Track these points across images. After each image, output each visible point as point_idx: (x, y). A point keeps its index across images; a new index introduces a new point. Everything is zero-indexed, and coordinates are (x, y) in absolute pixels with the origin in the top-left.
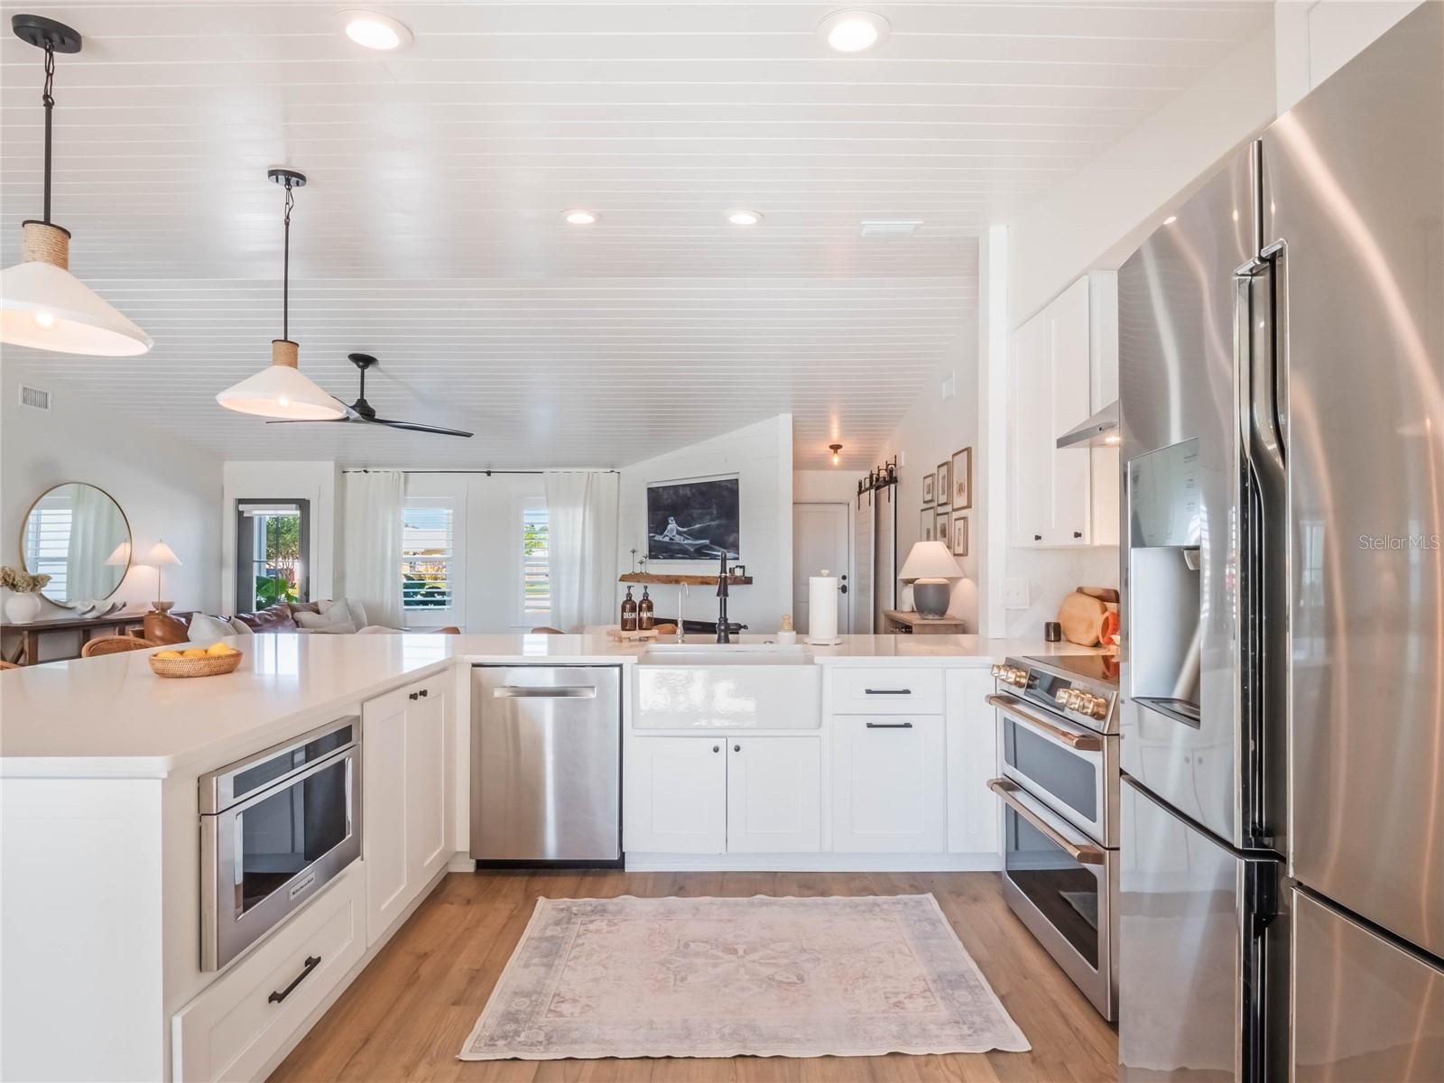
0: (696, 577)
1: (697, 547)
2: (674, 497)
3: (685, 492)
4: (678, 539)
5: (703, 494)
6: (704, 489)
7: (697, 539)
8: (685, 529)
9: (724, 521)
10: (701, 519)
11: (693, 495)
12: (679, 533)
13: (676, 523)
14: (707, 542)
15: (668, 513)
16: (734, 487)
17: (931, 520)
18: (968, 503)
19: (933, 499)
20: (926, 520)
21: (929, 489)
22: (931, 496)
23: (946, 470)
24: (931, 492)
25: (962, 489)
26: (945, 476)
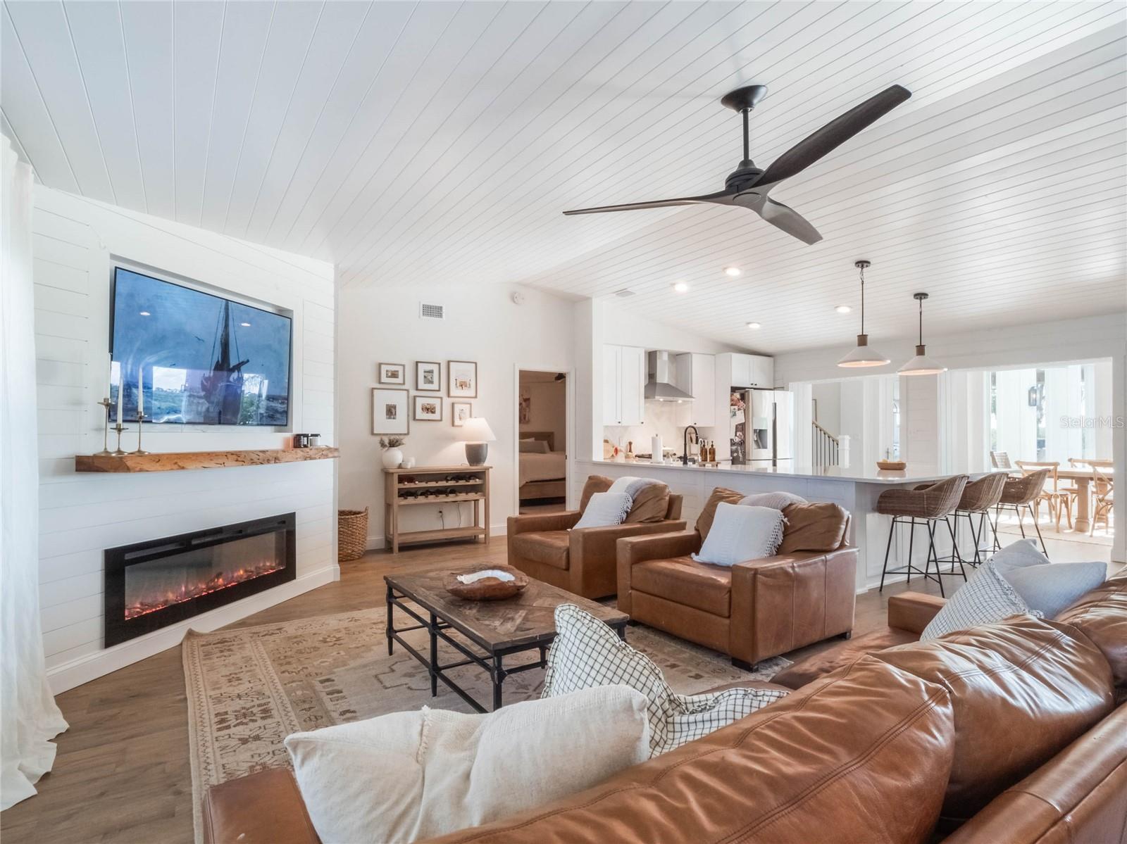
17: (400, 400)
18: (474, 395)
19: (404, 384)
20: (383, 398)
21: (394, 375)
22: (400, 380)
23: (435, 368)
24: (397, 377)
25: (466, 386)
26: (431, 372)
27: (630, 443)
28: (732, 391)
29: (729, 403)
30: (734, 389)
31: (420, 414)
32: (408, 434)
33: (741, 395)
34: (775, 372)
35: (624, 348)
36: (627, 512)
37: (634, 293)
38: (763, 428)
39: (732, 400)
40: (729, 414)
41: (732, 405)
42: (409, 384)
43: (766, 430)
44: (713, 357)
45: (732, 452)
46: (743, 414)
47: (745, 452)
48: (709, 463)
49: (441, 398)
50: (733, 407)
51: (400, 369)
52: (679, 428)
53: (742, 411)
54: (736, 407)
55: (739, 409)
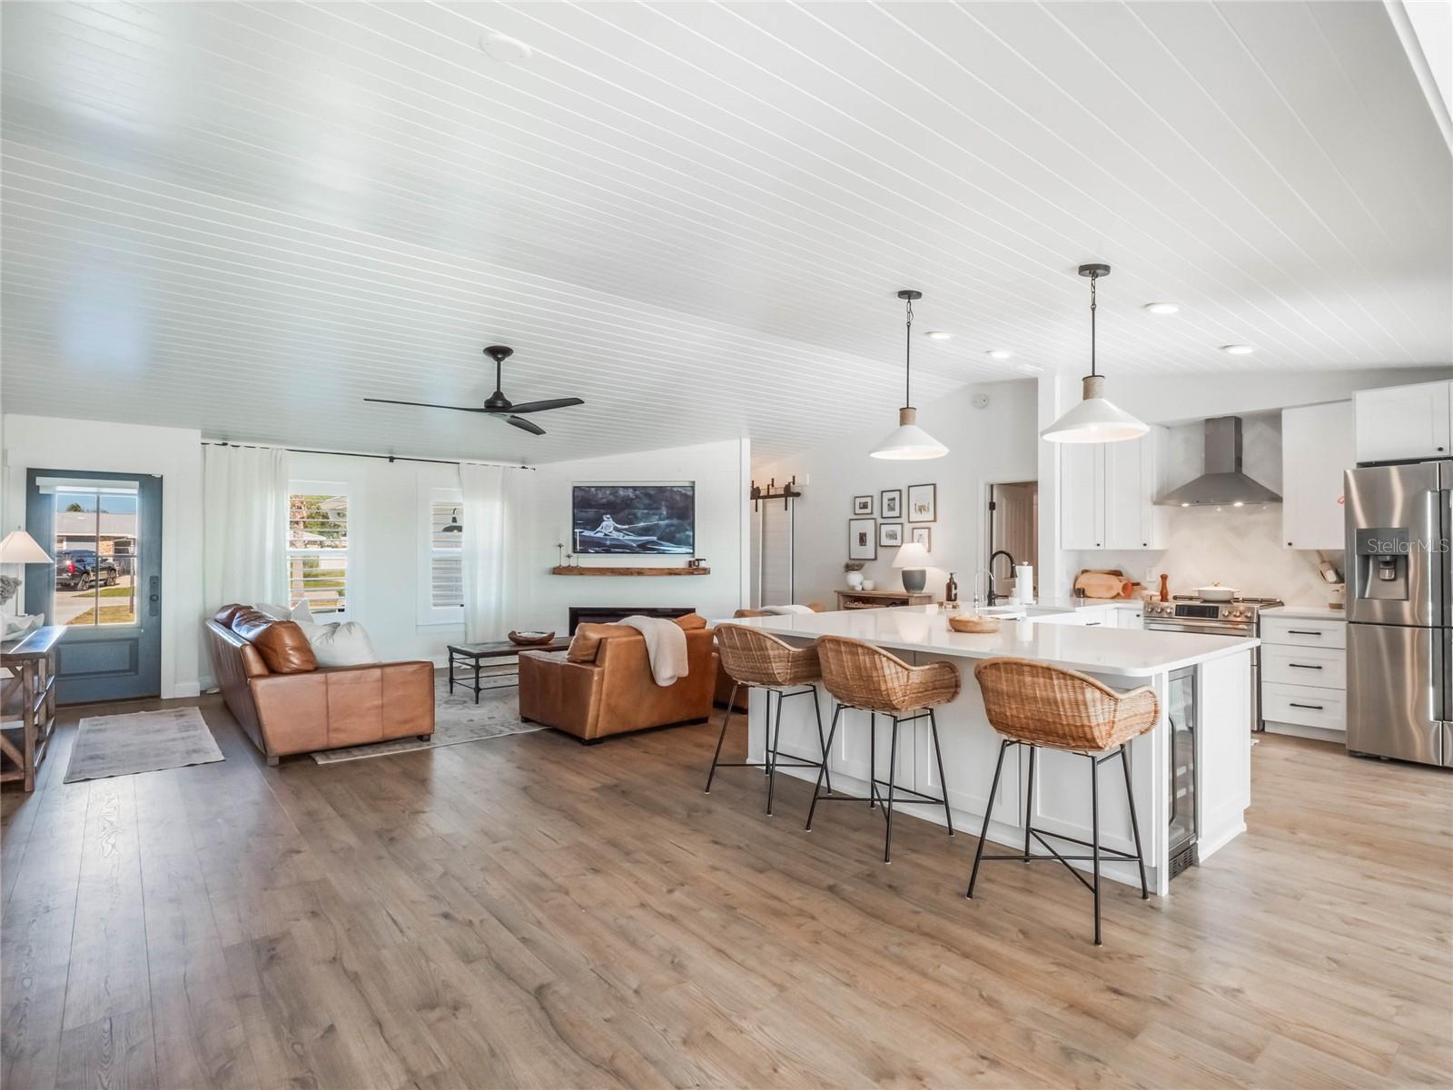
0: (662, 569)
1: (639, 543)
2: (612, 497)
3: (626, 494)
4: (615, 535)
5: (648, 495)
6: (652, 492)
7: (641, 535)
8: (627, 527)
9: (675, 521)
10: (647, 517)
11: (637, 497)
12: (616, 529)
13: (614, 520)
14: (655, 538)
15: (602, 511)
16: (690, 493)
17: (868, 527)
18: (932, 519)
19: (872, 513)
20: (858, 527)
21: (865, 506)
22: (869, 511)
23: (896, 495)
24: (867, 508)
25: (925, 510)
26: (894, 499)
27: (1164, 578)
31: (885, 541)
32: (876, 559)
42: (876, 514)
49: (902, 524)
51: (869, 500)
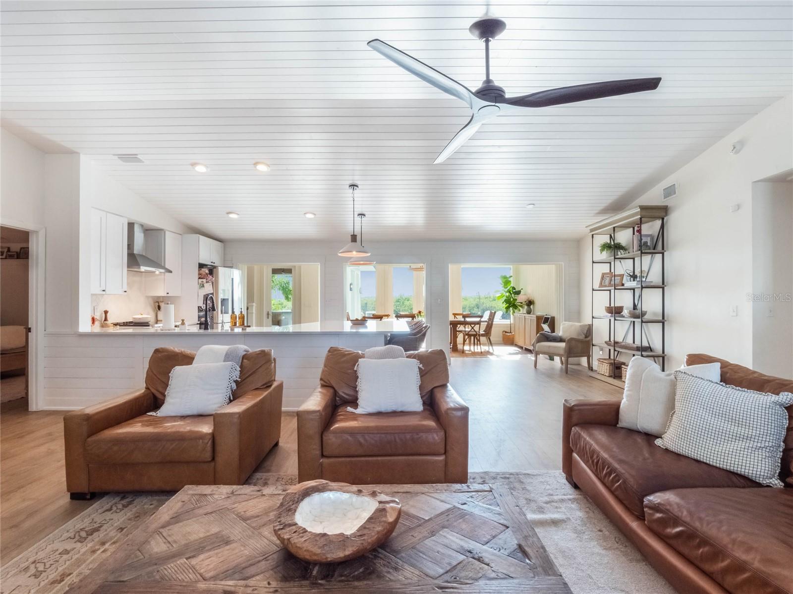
27: (106, 312)
28: (199, 268)
29: (197, 277)
30: (201, 266)
33: (208, 271)
34: (225, 254)
35: (108, 214)
36: (236, 382)
37: (143, 162)
38: (226, 298)
39: (200, 274)
40: (197, 286)
41: (199, 278)
43: (228, 299)
44: (180, 236)
45: (199, 317)
46: (211, 286)
47: (212, 317)
48: (238, 327)
50: (200, 280)
52: (148, 297)
53: (211, 283)
54: (204, 280)
55: (207, 282)
